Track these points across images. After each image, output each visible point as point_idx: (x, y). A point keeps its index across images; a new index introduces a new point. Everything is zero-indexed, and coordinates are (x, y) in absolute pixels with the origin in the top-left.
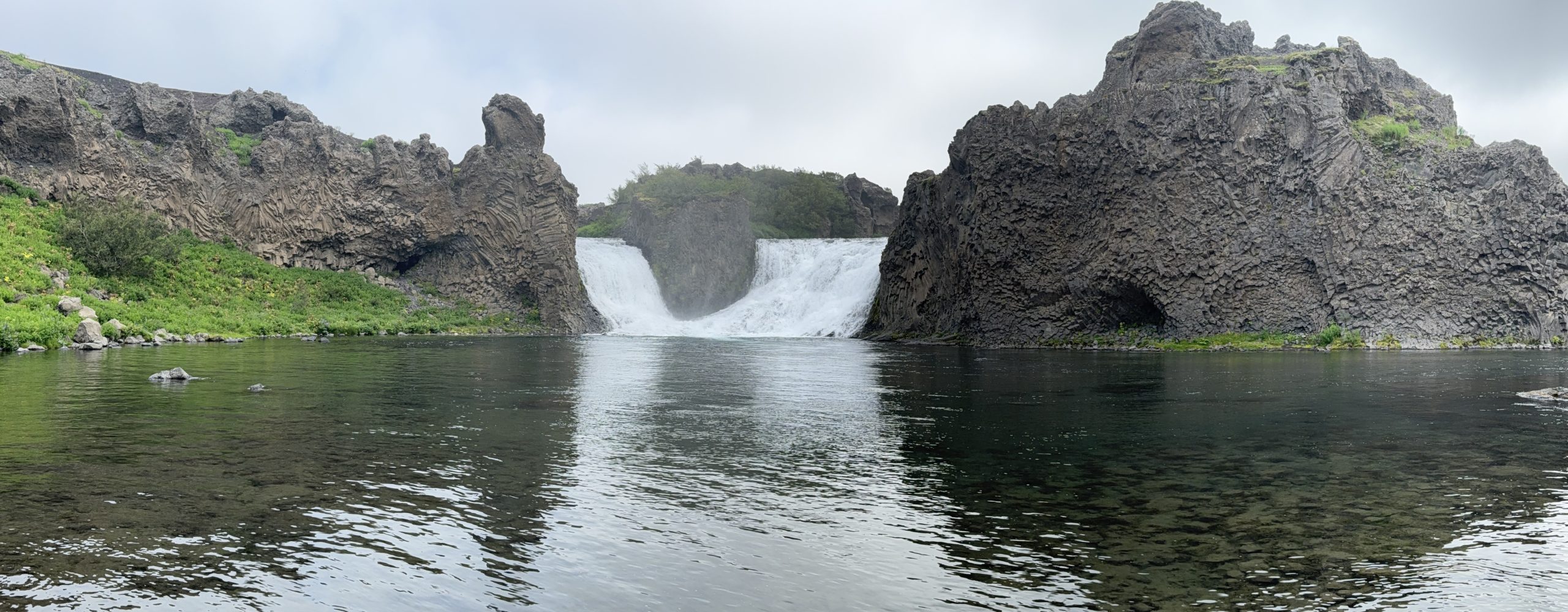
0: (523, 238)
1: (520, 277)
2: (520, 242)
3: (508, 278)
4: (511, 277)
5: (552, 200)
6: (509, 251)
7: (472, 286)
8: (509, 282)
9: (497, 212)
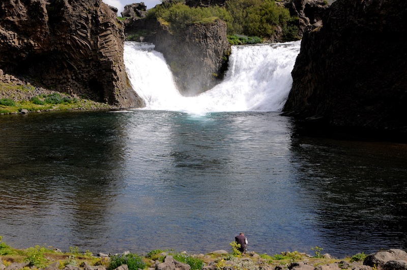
0: (93, 54)
1: (92, 76)
2: (91, 56)
3: (85, 76)
4: (86, 75)
5: (109, 32)
6: (84, 61)
7: (63, 80)
8: (85, 79)
9: (77, 38)
